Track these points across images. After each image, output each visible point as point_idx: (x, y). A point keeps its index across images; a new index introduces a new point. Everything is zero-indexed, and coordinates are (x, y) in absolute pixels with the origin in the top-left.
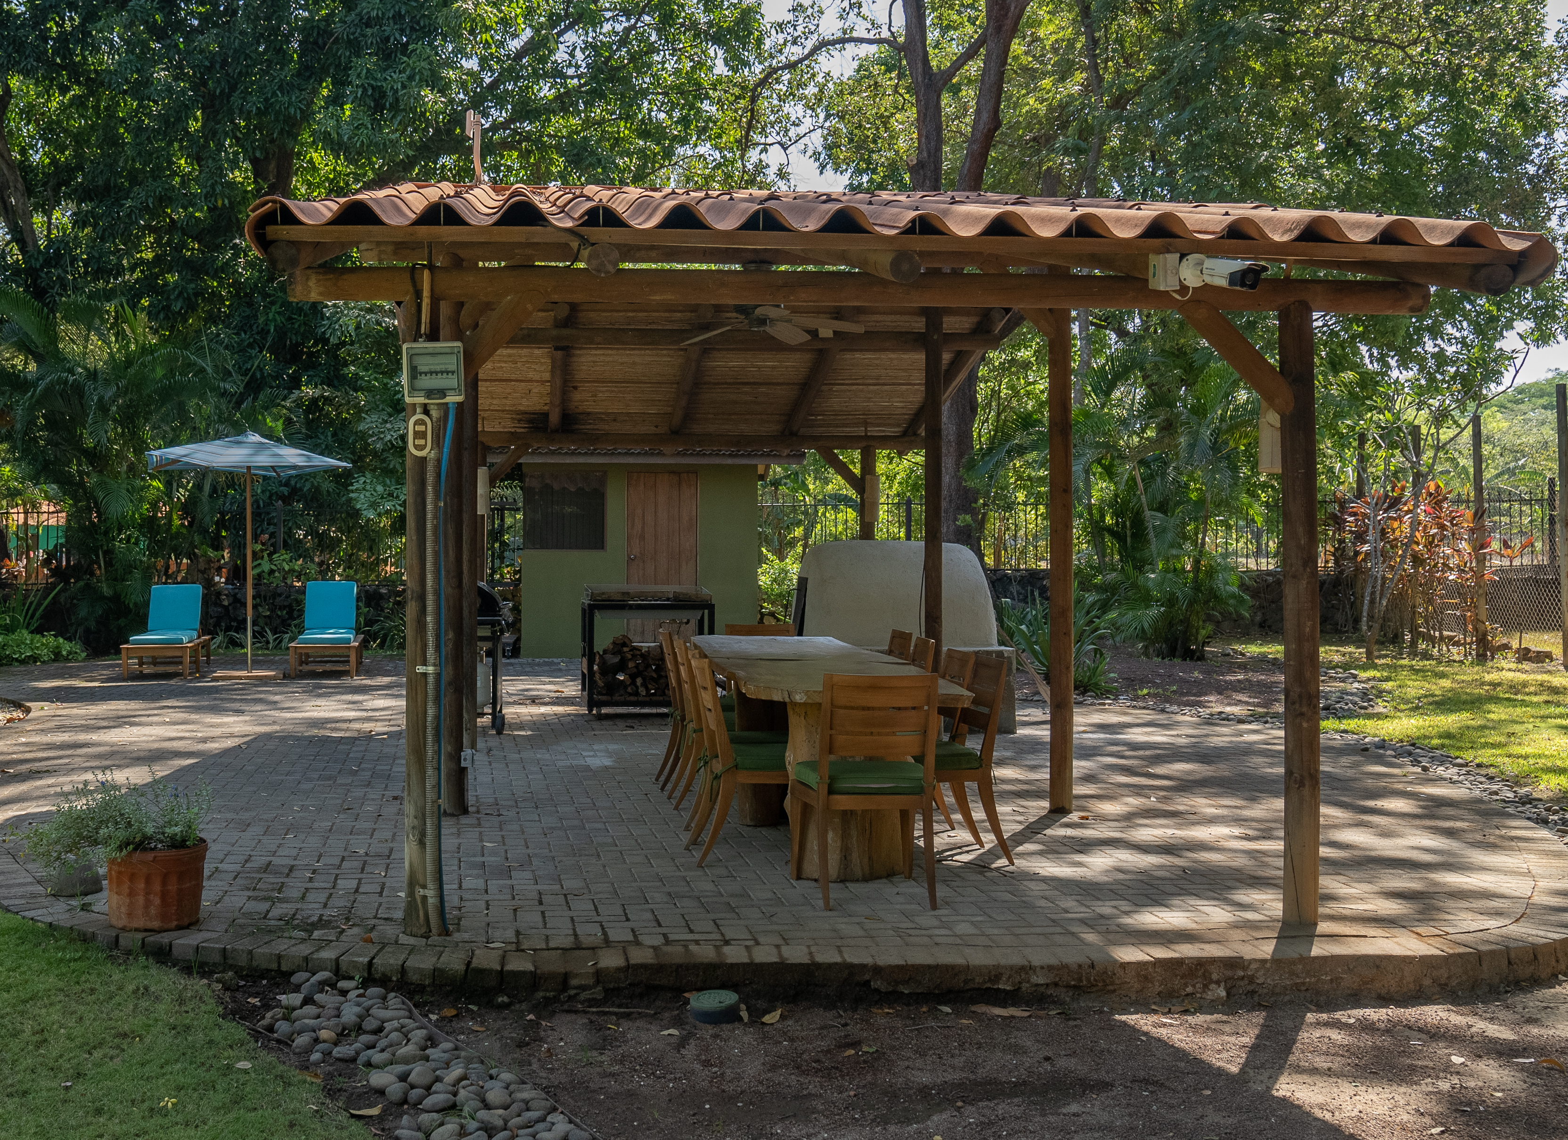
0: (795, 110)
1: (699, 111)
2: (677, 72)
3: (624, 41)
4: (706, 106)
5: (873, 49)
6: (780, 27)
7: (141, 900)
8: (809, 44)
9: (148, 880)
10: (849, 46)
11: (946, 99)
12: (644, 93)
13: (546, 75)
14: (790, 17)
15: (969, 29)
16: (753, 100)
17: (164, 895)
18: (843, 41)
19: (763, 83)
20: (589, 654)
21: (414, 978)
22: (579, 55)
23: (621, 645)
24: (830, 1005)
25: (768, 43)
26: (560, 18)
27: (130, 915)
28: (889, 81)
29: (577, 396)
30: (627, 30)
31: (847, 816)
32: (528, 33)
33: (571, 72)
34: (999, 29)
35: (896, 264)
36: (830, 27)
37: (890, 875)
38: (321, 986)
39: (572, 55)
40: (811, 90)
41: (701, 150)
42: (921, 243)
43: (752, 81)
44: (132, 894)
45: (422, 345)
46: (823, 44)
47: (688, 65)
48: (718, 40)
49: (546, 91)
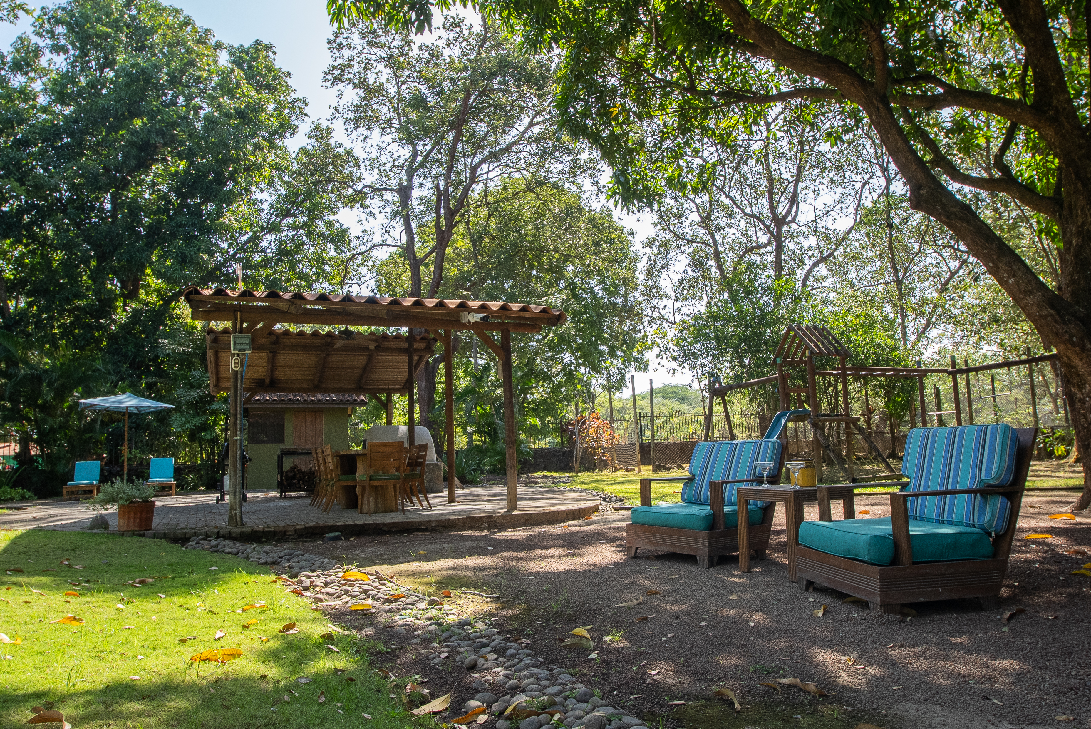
0: (364, 271)
1: (323, 270)
2: (313, 253)
3: (292, 240)
4: (326, 267)
5: (396, 248)
6: (358, 238)
7: (132, 520)
8: (369, 246)
9: (135, 513)
10: (385, 247)
11: (422, 268)
12: (300, 261)
13: (258, 252)
14: (361, 234)
15: (432, 243)
16: (346, 266)
17: (140, 519)
18: (382, 245)
19: (350, 259)
20: (281, 471)
21: (233, 535)
22: (273, 244)
23: (294, 468)
24: (370, 535)
25: (352, 245)
26: (265, 229)
27: (128, 526)
28: (400, 261)
29: (277, 373)
30: (294, 236)
31: (376, 487)
32: (250, 234)
33: (268, 251)
34: (441, 244)
35: (387, 313)
36: (377, 239)
37: (391, 511)
38: (202, 539)
39: (270, 244)
40: (370, 263)
41: (324, 285)
42: (394, 308)
43: (346, 259)
44: (129, 518)
45: (237, 335)
46: (375, 246)
47: (319, 251)
48: (332, 241)
49: (257, 258)
